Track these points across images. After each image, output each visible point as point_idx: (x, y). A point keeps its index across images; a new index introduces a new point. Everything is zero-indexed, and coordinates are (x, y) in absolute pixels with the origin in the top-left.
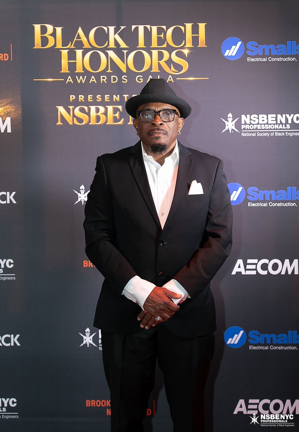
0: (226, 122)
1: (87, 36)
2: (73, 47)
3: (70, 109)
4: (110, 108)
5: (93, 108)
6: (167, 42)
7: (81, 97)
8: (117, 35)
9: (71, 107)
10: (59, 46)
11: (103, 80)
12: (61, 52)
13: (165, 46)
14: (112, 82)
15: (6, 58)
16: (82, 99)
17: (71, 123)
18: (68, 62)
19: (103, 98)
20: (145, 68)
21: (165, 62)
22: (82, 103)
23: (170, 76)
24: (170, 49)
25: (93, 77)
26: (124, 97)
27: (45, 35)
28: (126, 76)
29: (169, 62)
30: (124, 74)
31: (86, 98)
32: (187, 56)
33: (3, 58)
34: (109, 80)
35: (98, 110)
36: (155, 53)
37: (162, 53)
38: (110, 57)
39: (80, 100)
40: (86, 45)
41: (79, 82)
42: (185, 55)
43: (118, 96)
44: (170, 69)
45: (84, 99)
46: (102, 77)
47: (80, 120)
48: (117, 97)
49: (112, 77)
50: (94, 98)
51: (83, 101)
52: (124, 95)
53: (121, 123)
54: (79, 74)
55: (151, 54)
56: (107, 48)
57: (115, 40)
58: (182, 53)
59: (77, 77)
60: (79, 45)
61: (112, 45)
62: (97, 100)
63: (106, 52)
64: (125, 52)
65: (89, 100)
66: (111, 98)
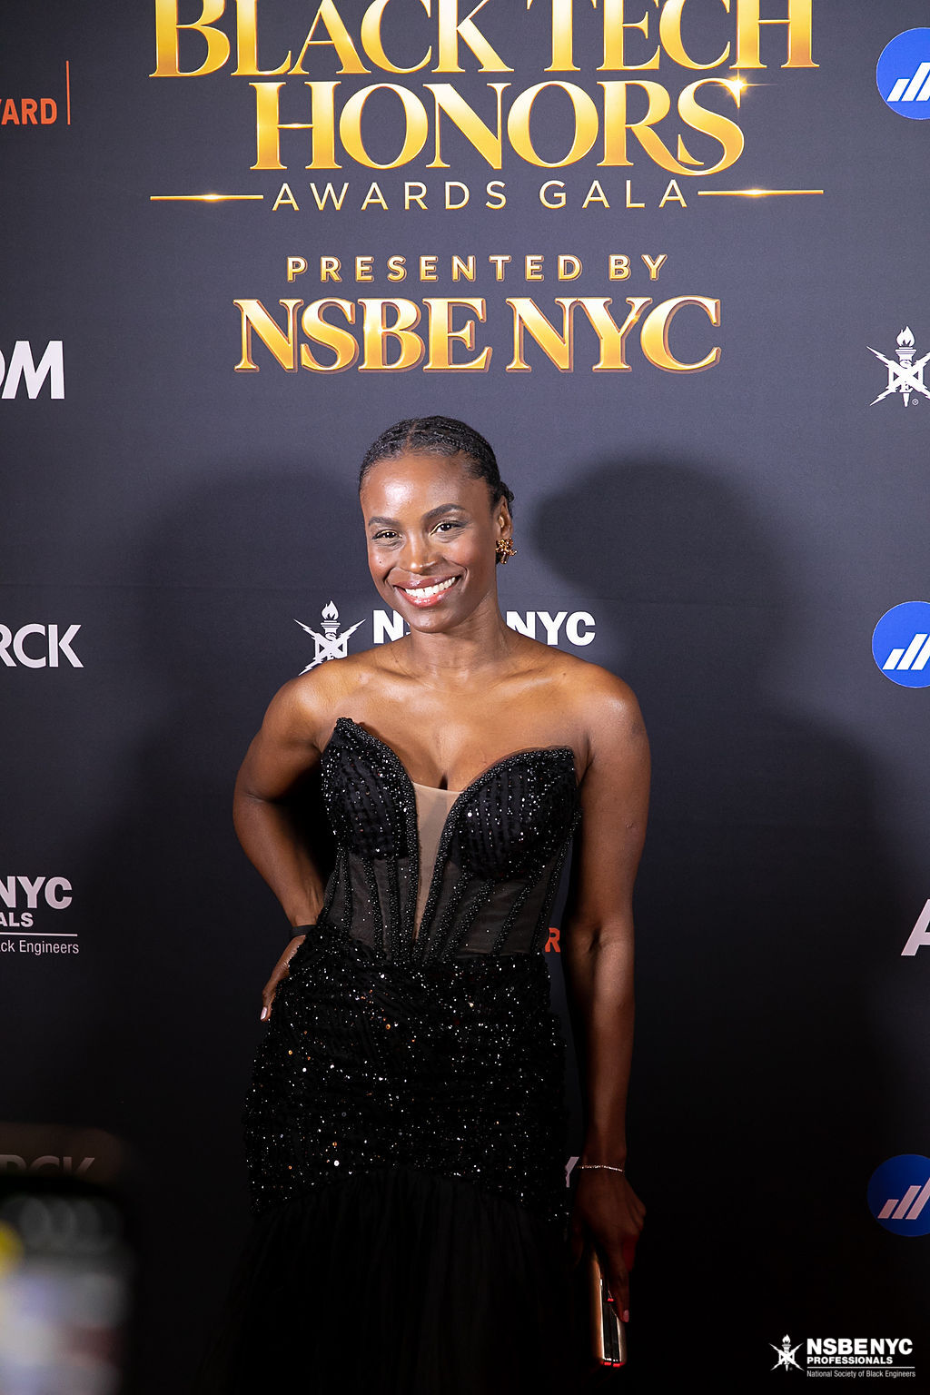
0: (892, 365)
1: (354, 27)
2: (298, 70)
3: (284, 310)
4: (439, 309)
5: (373, 308)
6: (663, 50)
7: (330, 265)
8: (467, 22)
9: (290, 303)
10: (248, 66)
11: (413, 197)
12: (254, 89)
13: (653, 63)
14: (448, 206)
15: (49, 116)
16: (331, 270)
17: (289, 365)
18: (279, 129)
19: (412, 267)
20: (578, 151)
21: (652, 126)
22: (330, 289)
23: (673, 182)
24: (673, 78)
25: (374, 185)
26: (494, 264)
27: (196, 26)
28: (502, 184)
29: (671, 127)
30: (496, 175)
31: (347, 269)
32: (739, 106)
33: (38, 114)
34: (435, 197)
35: (391, 316)
36: (615, 92)
37: (643, 90)
38: (442, 111)
39: (323, 277)
40: (352, 65)
41: (321, 206)
42: (732, 99)
43: (471, 259)
44: (675, 155)
45: (339, 272)
46: (407, 185)
47: (324, 353)
48: (466, 263)
49: (448, 184)
50: (379, 268)
51: (336, 277)
52: (492, 258)
53: (480, 362)
54: (322, 177)
55: (598, 98)
56: (431, 75)
57: (461, 42)
58: (722, 91)
59: (313, 185)
60: (324, 63)
61: (449, 61)
62: (390, 276)
63: (426, 88)
64: (499, 87)
65: (359, 277)
66: (443, 267)
